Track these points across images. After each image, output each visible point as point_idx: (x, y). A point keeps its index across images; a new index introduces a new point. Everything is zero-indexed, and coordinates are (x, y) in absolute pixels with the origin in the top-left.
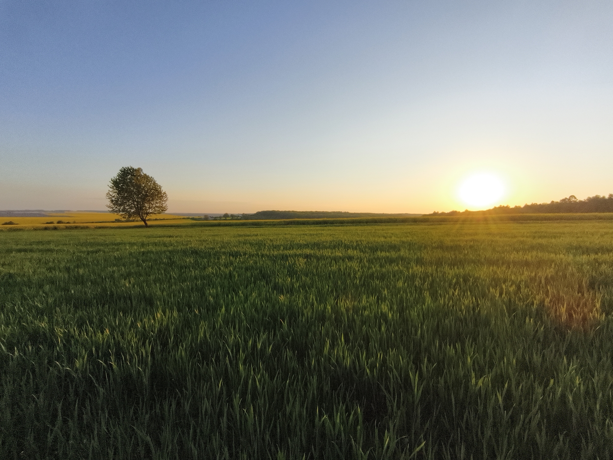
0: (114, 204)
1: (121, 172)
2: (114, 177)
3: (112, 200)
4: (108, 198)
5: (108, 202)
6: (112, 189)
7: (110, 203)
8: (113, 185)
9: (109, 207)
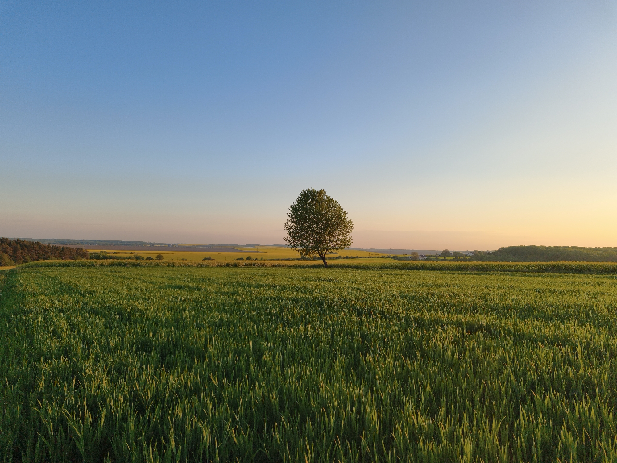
0: (292, 237)
1: (300, 196)
2: (294, 203)
3: (290, 231)
4: (286, 229)
5: (285, 234)
6: (291, 218)
7: (288, 235)
8: (292, 213)
9: (287, 240)
